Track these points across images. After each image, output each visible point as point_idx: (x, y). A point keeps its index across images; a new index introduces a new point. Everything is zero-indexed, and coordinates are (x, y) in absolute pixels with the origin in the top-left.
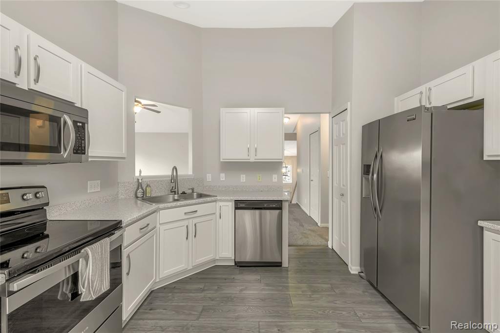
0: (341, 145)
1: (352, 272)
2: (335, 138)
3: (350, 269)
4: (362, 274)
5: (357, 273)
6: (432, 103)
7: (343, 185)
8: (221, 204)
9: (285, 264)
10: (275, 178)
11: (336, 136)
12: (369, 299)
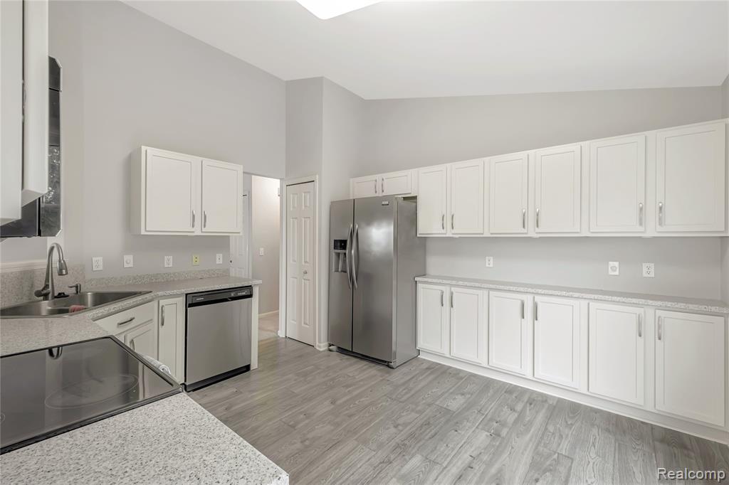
0: (303, 219)
1: (321, 350)
2: (291, 209)
3: (317, 348)
4: (331, 347)
5: (326, 348)
6: (385, 191)
7: (306, 262)
8: (162, 302)
9: (254, 365)
10: (219, 259)
11: (294, 207)
12: (348, 363)
